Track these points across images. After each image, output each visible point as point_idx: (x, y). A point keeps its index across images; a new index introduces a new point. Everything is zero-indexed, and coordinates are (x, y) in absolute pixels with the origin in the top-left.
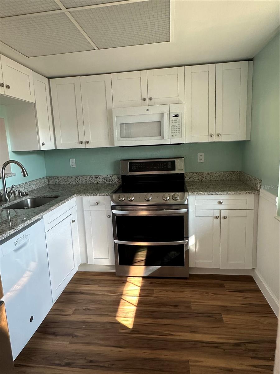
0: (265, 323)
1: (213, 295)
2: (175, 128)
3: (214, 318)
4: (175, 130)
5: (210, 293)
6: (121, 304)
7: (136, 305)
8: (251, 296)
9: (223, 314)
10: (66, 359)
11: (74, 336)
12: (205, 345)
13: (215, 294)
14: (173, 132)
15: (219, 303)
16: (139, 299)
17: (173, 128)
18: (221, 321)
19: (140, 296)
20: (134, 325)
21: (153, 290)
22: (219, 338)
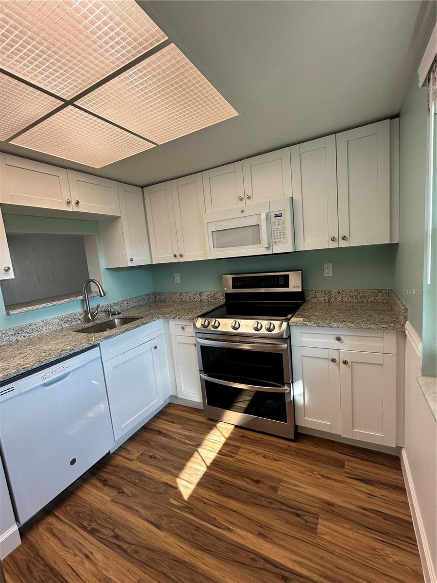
0: (391, 560)
1: (319, 477)
2: (278, 232)
3: (304, 519)
4: (279, 234)
5: (316, 473)
6: (192, 459)
7: (208, 464)
8: (382, 495)
9: (322, 518)
10: (95, 523)
11: (121, 491)
12: (269, 566)
13: (323, 476)
14: (276, 237)
15: (324, 496)
16: (216, 457)
17: (276, 232)
18: (313, 530)
19: (220, 453)
20: (191, 497)
21: (239, 448)
22: (295, 561)
